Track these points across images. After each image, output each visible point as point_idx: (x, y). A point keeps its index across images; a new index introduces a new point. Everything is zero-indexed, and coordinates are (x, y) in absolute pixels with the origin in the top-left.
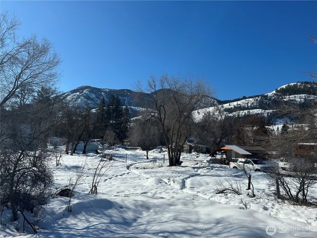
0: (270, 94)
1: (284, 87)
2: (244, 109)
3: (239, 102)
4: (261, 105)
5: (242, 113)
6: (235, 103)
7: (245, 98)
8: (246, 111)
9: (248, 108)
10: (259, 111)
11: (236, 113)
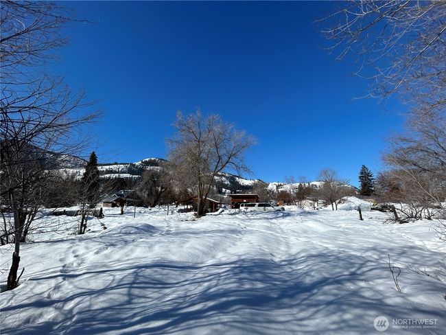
0: (137, 164)
1: (147, 160)
2: (115, 172)
3: (111, 167)
4: (130, 171)
5: (113, 176)
6: (107, 167)
7: (116, 164)
8: (117, 175)
9: (118, 173)
10: (128, 175)
11: (108, 176)
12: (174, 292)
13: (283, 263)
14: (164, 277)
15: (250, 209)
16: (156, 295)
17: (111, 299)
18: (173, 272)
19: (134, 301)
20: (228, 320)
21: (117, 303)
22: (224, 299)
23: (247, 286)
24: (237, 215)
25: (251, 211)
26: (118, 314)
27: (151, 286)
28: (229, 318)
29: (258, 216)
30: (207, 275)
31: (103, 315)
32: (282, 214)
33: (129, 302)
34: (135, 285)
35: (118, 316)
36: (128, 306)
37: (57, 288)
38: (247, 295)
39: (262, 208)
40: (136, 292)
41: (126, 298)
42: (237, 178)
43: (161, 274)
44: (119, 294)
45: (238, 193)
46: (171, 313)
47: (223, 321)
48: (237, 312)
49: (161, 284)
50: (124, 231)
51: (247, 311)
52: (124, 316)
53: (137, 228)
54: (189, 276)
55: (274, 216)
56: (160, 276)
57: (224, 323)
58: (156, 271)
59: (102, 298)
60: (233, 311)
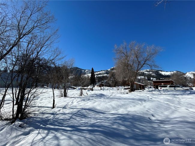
0: (109, 70)
1: (112, 68)
2: (102, 74)
3: (100, 72)
4: (107, 73)
5: (101, 75)
6: (99, 72)
7: (102, 71)
8: (102, 75)
9: (103, 74)
10: (106, 75)
11: (99, 76)
12: (85, 120)
13: (156, 121)
14: (88, 114)
15: (163, 88)
16: (79, 120)
17: (65, 117)
18: (92, 113)
19: (71, 119)
20: (89, 137)
21: (65, 119)
22: (96, 128)
23: (115, 127)
24: (153, 92)
25: (164, 90)
26: (64, 122)
27: (80, 116)
28: (89, 136)
29: (169, 93)
30: (104, 117)
31: (59, 121)
32: (189, 92)
33: (69, 119)
34: (75, 115)
35: (63, 123)
36: (68, 121)
37: (59, 110)
38: (110, 130)
39: (173, 88)
40: (74, 117)
41: (69, 118)
42: (160, 72)
43: (87, 113)
44: (68, 116)
45: (162, 79)
46: (75, 127)
47: (86, 136)
48: (96, 136)
49: (85, 116)
50: (92, 96)
51: (102, 137)
52: (65, 123)
53: (97, 95)
54: (97, 116)
55: (182, 93)
56: (86, 113)
57: (85, 137)
58: (86, 111)
59: (63, 116)
60: (95, 134)
